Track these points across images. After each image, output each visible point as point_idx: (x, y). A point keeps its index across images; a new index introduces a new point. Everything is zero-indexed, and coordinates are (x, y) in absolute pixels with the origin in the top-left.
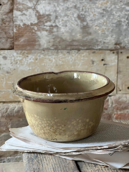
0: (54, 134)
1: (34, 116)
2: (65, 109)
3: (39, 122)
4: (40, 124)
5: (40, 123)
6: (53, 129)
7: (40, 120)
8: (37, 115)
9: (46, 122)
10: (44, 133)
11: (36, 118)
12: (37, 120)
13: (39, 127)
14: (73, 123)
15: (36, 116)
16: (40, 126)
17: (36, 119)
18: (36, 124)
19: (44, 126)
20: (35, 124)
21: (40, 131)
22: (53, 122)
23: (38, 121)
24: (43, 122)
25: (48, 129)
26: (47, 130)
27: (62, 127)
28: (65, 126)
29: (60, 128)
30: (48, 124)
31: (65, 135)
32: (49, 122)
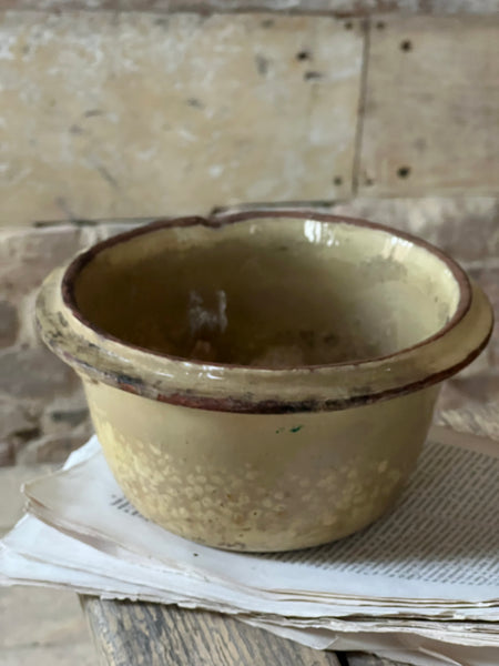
0: (234, 526)
1: (146, 451)
2: (294, 431)
3: (171, 475)
4: (175, 486)
5: (176, 479)
6: (235, 510)
7: (174, 471)
8: (165, 448)
9: (203, 479)
10: (189, 520)
11: (156, 457)
12: (160, 469)
13: (165, 493)
14: (322, 483)
15: (157, 451)
16: (171, 491)
17: (156, 461)
18: (154, 482)
19: (190, 496)
20: (146, 480)
21: (169, 510)
22: (236, 483)
23: (166, 472)
24: (190, 479)
25: (212, 508)
26: (204, 510)
27: (276, 502)
28: (287, 495)
29: (267, 503)
30: (210, 489)
31: (285, 529)
32: (217, 479)
